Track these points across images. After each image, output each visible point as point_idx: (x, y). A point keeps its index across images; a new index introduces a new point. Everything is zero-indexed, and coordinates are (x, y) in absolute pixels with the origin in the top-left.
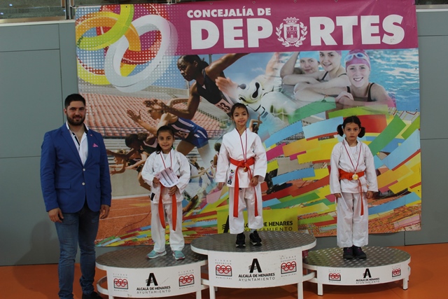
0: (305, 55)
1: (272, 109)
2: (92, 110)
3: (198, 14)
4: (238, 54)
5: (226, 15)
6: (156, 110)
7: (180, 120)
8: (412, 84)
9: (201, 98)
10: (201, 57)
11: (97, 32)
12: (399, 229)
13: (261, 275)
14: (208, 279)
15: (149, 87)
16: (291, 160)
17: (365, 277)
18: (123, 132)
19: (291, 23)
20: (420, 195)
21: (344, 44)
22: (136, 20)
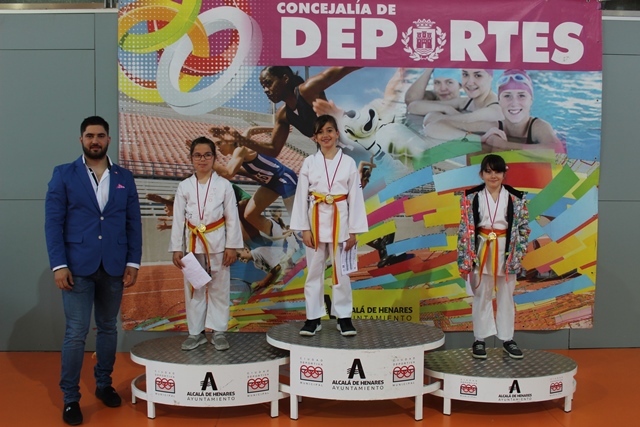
0: (441, 73)
1: (391, 148)
2: (137, 137)
3: (292, 8)
4: (346, 68)
5: (331, 12)
6: (227, 141)
7: (260, 158)
9: (292, 127)
10: (294, 69)
11: (149, 27)
12: (561, 325)
13: (364, 383)
14: (289, 385)
15: (219, 108)
16: (415, 221)
17: (511, 392)
18: (179, 171)
19: (424, 27)
20: (593, 278)
21: (497, 60)
22: (204, 13)
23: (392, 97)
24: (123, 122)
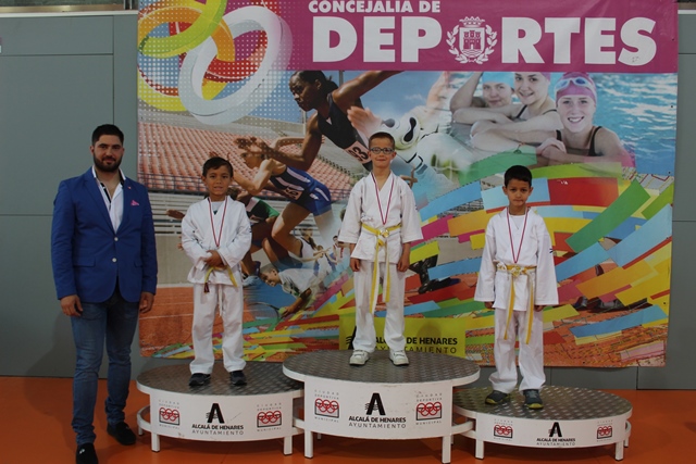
0: (491, 77)
1: (434, 161)
2: (157, 149)
3: (325, 7)
4: (385, 72)
5: (369, 10)
6: (253, 153)
7: (289, 171)
8: (663, 131)
9: (324, 137)
10: (327, 74)
11: (170, 30)
12: (628, 361)
13: (384, 420)
15: (245, 118)
16: (460, 242)
17: (551, 435)
19: (472, 25)
20: (666, 310)
21: (555, 62)
22: (230, 14)
23: (435, 104)
24: (142, 132)
